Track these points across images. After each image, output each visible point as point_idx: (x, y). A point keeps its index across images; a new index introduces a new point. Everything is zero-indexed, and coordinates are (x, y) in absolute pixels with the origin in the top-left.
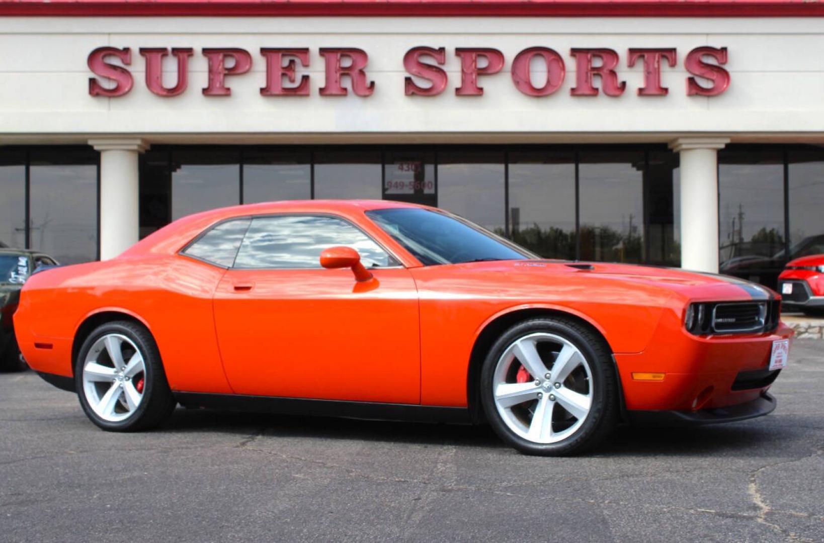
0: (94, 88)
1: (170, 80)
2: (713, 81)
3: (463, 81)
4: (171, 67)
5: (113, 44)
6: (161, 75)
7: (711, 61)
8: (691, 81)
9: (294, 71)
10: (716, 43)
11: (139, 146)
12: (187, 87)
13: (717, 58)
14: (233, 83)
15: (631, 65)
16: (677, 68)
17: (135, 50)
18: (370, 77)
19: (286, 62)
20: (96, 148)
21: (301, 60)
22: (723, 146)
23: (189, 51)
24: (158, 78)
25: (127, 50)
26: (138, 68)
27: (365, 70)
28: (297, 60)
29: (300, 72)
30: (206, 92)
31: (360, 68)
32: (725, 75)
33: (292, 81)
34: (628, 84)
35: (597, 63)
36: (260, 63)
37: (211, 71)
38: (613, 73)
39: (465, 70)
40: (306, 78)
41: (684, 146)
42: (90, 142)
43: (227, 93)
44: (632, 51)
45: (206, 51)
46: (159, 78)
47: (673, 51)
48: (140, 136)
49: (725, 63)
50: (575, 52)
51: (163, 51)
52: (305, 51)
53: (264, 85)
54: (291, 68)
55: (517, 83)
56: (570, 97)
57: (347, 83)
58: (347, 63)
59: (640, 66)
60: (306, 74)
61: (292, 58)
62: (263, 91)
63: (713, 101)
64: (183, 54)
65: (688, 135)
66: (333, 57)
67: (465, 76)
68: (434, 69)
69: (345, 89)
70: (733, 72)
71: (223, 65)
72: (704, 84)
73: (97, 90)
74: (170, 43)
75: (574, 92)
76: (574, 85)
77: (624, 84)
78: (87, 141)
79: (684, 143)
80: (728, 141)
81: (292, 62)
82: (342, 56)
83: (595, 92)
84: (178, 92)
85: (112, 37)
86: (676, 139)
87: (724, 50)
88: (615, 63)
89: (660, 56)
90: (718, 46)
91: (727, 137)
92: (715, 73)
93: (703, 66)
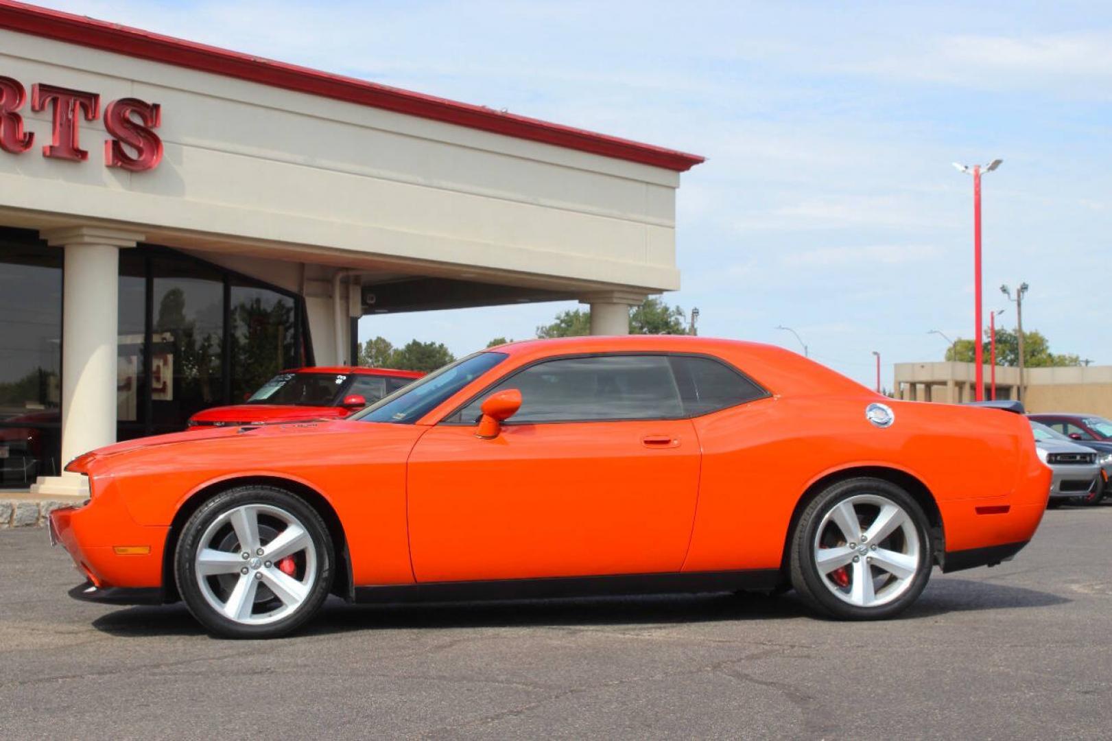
2: (139, 149)
7: (139, 121)
8: (116, 147)
10: (148, 96)
13: (144, 117)
15: (40, 108)
16: (96, 124)
22: (134, 245)
32: (155, 143)
34: (35, 137)
38: (16, 118)
44: (44, 89)
47: (94, 97)
49: (155, 126)
59: (50, 114)
63: (138, 180)
70: (164, 140)
72: (132, 154)
77: (31, 135)
80: (142, 238)
87: (156, 107)
88: (18, 102)
89: (78, 103)
90: (150, 101)
91: (142, 233)
92: (141, 139)
93: (128, 126)
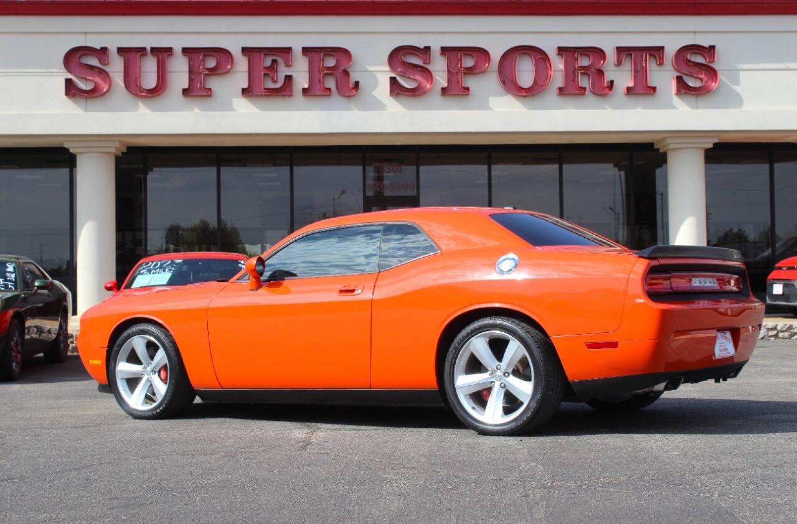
0: (71, 89)
1: (150, 80)
2: (701, 80)
3: (449, 81)
4: (149, 67)
5: (89, 44)
6: (140, 77)
7: (699, 59)
8: (679, 80)
9: (276, 71)
10: (704, 41)
11: (116, 148)
12: (166, 87)
13: (704, 57)
14: (214, 83)
15: (619, 63)
16: (664, 67)
17: (113, 49)
18: (354, 77)
19: (268, 62)
20: (72, 151)
21: (284, 59)
22: (711, 146)
23: (169, 51)
24: (136, 78)
25: (104, 50)
26: (116, 67)
27: (349, 70)
28: (280, 60)
29: (283, 71)
30: (185, 92)
31: (343, 68)
32: (712, 73)
33: (275, 82)
34: (615, 83)
35: (584, 62)
36: (242, 63)
37: (191, 72)
38: (601, 73)
39: (451, 70)
40: (289, 78)
41: (672, 146)
42: (66, 145)
43: (208, 93)
44: (620, 50)
45: (186, 51)
46: (138, 79)
47: (661, 49)
48: (116, 139)
49: (713, 61)
50: (562, 51)
51: (142, 51)
52: (288, 50)
53: (246, 86)
54: (274, 68)
55: (504, 82)
56: (557, 97)
57: (331, 83)
58: (330, 62)
59: (628, 65)
60: (288, 74)
61: (274, 58)
62: (245, 92)
63: (702, 100)
64: (162, 54)
65: (677, 135)
66: (316, 57)
67: (450, 76)
68: (419, 69)
69: (329, 89)
70: (719, 70)
71: (204, 65)
72: (692, 83)
73: (73, 91)
74: (148, 43)
75: (561, 91)
76: (561, 85)
77: (612, 82)
78: (63, 144)
79: (672, 144)
80: (716, 141)
81: (274, 62)
82: (326, 55)
83: (581, 91)
84: (158, 93)
85: (89, 37)
86: (665, 139)
87: (712, 48)
88: (602, 62)
89: (648, 55)
90: (706, 45)
91: (715, 137)
92: (703, 72)
93: (691, 64)
